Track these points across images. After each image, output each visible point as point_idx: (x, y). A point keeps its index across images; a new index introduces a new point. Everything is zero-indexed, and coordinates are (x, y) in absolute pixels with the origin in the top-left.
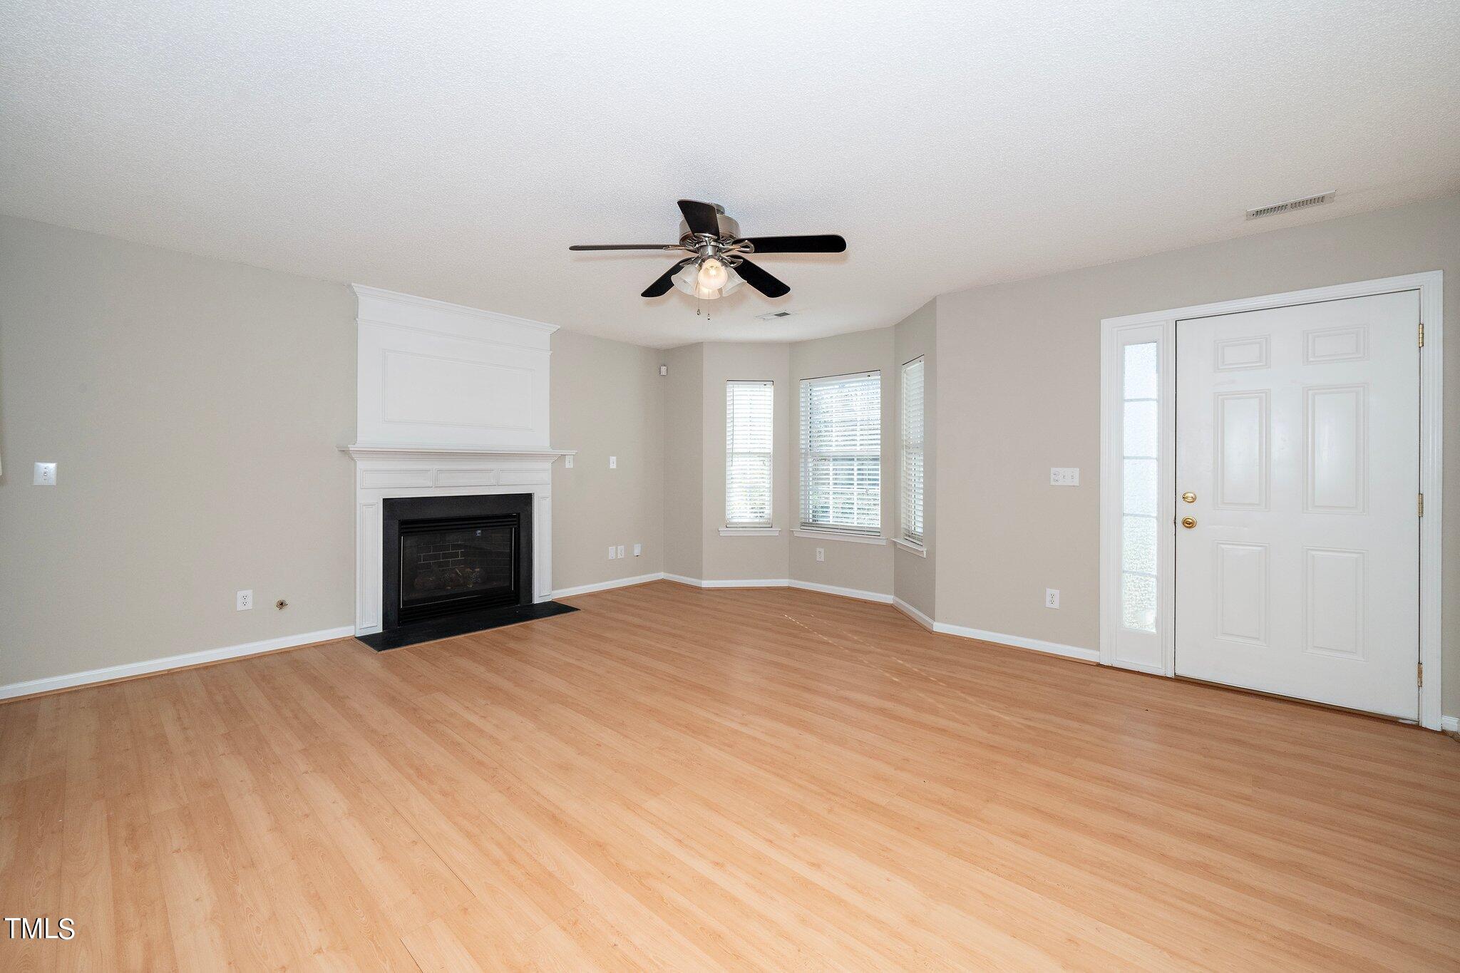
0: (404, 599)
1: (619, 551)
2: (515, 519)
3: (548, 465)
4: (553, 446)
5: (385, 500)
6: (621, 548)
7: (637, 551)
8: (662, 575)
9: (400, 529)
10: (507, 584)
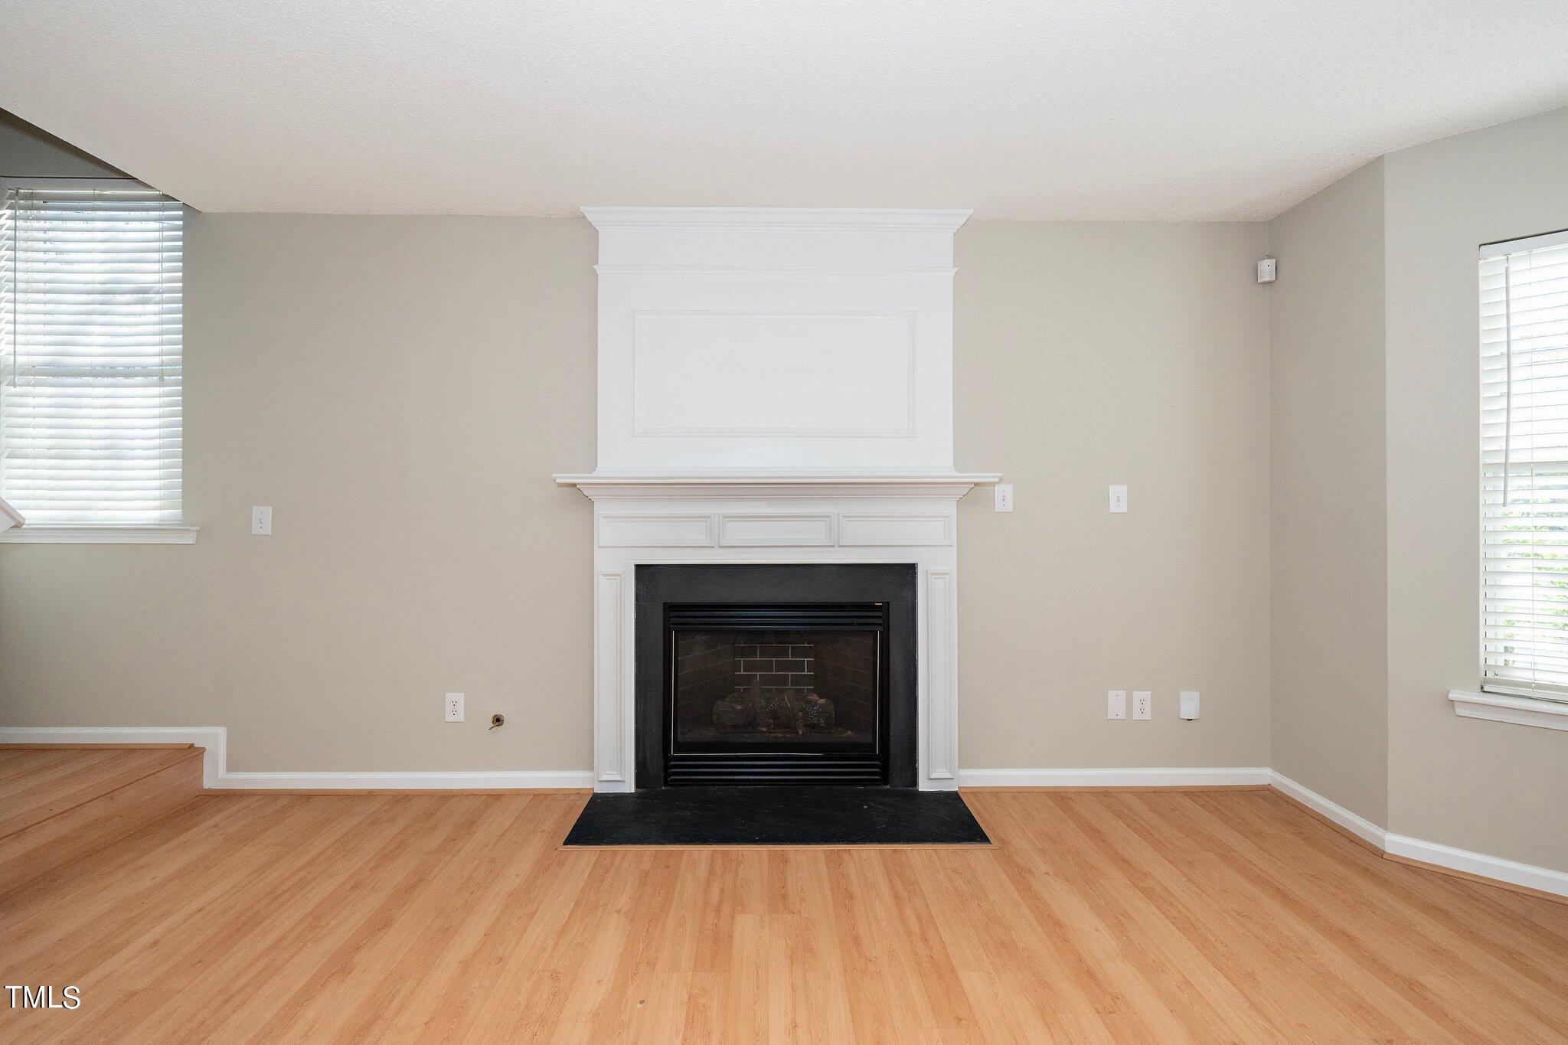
0: (680, 738)
1: (1136, 705)
2: (879, 614)
3: (949, 508)
4: (958, 465)
5: (638, 567)
6: (1142, 696)
7: (1189, 706)
8: (1263, 775)
9: (666, 619)
10: (869, 740)
